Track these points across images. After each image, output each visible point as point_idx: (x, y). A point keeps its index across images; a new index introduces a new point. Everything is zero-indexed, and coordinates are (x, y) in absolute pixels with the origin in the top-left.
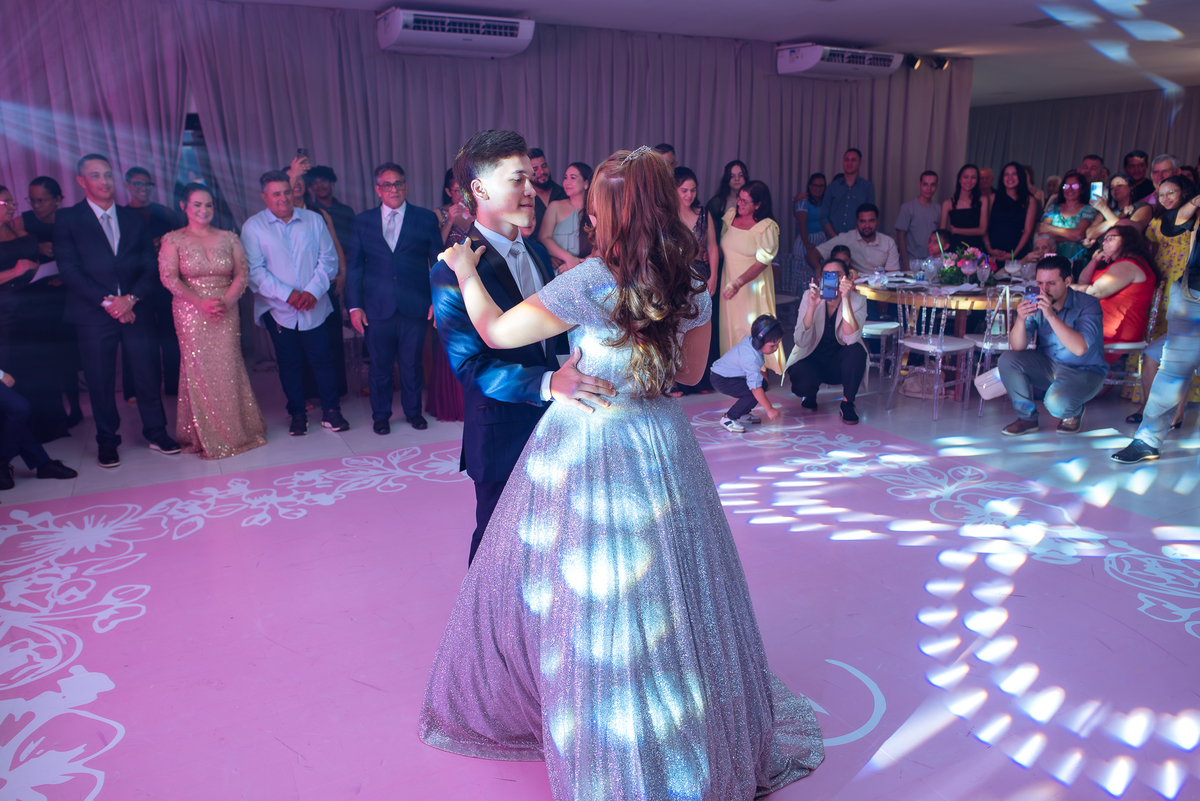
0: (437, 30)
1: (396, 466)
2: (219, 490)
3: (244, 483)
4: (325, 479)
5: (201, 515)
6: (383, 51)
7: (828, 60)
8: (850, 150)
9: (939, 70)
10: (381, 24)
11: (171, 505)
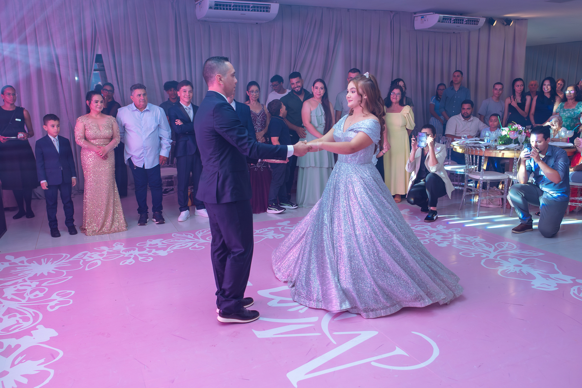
0: (227, 9)
1: (200, 238)
2: (109, 248)
3: (122, 244)
4: (163, 243)
5: (100, 259)
6: (199, 20)
7: (442, 22)
8: (456, 71)
9: (508, 26)
10: (198, 6)
11: (85, 254)
